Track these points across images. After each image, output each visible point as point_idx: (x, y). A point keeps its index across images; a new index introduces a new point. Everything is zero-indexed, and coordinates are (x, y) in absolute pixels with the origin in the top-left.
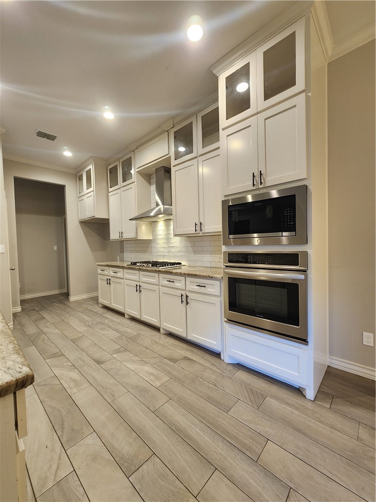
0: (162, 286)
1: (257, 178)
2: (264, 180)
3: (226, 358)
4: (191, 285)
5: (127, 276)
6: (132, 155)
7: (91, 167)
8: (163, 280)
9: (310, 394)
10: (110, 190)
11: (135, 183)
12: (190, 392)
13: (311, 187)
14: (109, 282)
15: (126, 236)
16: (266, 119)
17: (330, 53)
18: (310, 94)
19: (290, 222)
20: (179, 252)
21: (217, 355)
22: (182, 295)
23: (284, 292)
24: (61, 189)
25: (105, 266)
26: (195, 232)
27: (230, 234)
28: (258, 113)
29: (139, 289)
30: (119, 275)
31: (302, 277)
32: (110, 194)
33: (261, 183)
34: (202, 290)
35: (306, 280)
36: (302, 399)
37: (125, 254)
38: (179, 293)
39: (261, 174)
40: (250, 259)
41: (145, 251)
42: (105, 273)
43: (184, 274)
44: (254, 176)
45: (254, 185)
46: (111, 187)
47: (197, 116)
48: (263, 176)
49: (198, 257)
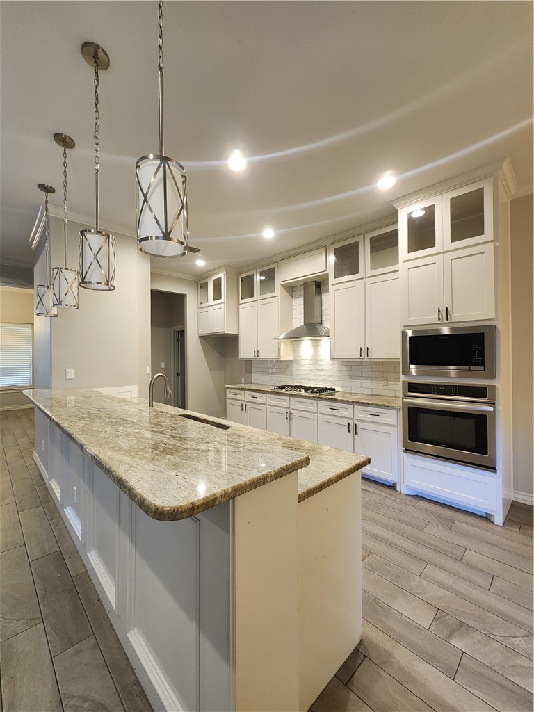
0: (321, 413)
1: (443, 313)
2: (450, 315)
3: (403, 489)
4: (361, 414)
5: (270, 401)
6: (275, 266)
7: (222, 276)
8: (324, 407)
9: (499, 519)
10: (241, 301)
11: (279, 297)
12: (380, 516)
13: (499, 327)
14: (244, 408)
15: (263, 356)
16: (452, 259)
17: (513, 193)
18: (498, 244)
19: (479, 357)
20: (330, 376)
21: (393, 487)
22: (349, 424)
23: (472, 423)
24: (181, 299)
25: (239, 389)
26: (359, 357)
27: (411, 363)
28: (443, 252)
29: (289, 416)
30: (259, 400)
31: (491, 409)
32: (241, 306)
33: (447, 319)
34: (375, 419)
35: (494, 413)
36: (492, 525)
37: (253, 375)
38: (346, 422)
39: (447, 310)
40: (434, 390)
41: (283, 373)
42: (238, 397)
43: (353, 402)
44: (439, 311)
45: (439, 319)
46: (242, 299)
47: (364, 236)
48: (450, 312)
49: (356, 383)
